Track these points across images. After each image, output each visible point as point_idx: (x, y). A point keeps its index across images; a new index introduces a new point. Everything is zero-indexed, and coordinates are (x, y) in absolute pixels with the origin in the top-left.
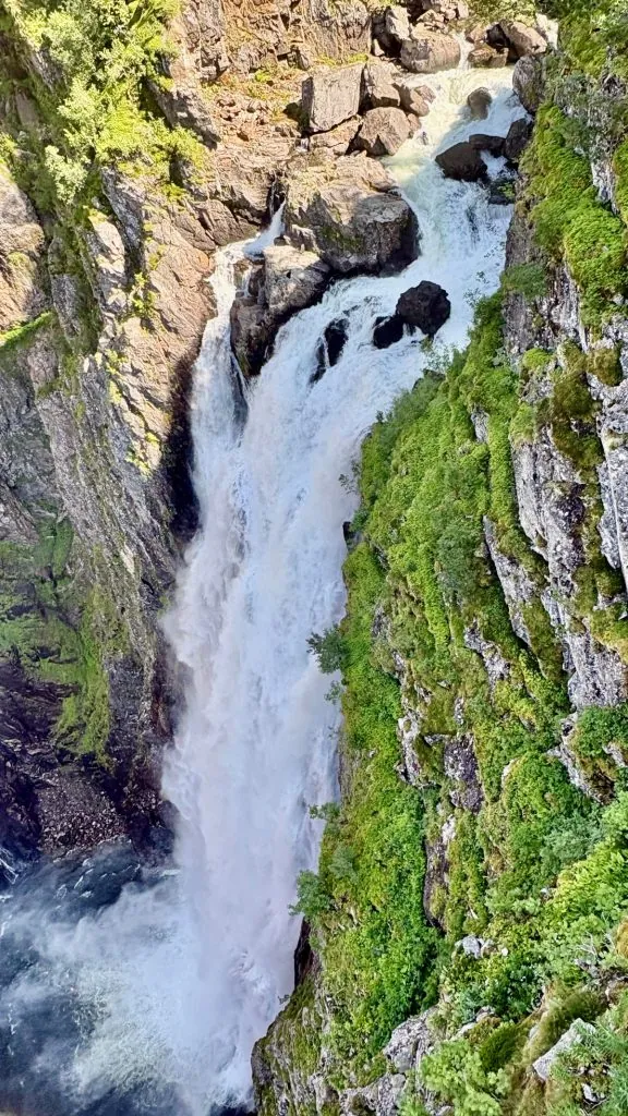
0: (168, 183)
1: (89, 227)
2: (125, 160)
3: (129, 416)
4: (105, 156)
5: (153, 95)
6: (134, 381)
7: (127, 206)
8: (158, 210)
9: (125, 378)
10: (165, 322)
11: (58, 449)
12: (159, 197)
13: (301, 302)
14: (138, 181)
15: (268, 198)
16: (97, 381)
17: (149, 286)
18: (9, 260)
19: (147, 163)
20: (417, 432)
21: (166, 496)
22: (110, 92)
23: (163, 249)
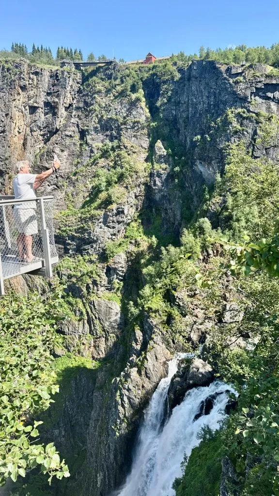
0: (165, 324)
1: (134, 330)
2: (153, 312)
3: (120, 408)
4: (147, 309)
5: (169, 295)
6: (127, 393)
7: (148, 327)
8: (158, 331)
9: (124, 391)
10: (146, 373)
11: (94, 414)
12: (160, 327)
13: (200, 383)
14: (155, 320)
15: (200, 340)
16: (115, 389)
17: (145, 358)
18: (109, 336)
19: (160, 315)
20: (209, 447)
21: (122, 450)
22: (156, 291)
23: (155, 345)
